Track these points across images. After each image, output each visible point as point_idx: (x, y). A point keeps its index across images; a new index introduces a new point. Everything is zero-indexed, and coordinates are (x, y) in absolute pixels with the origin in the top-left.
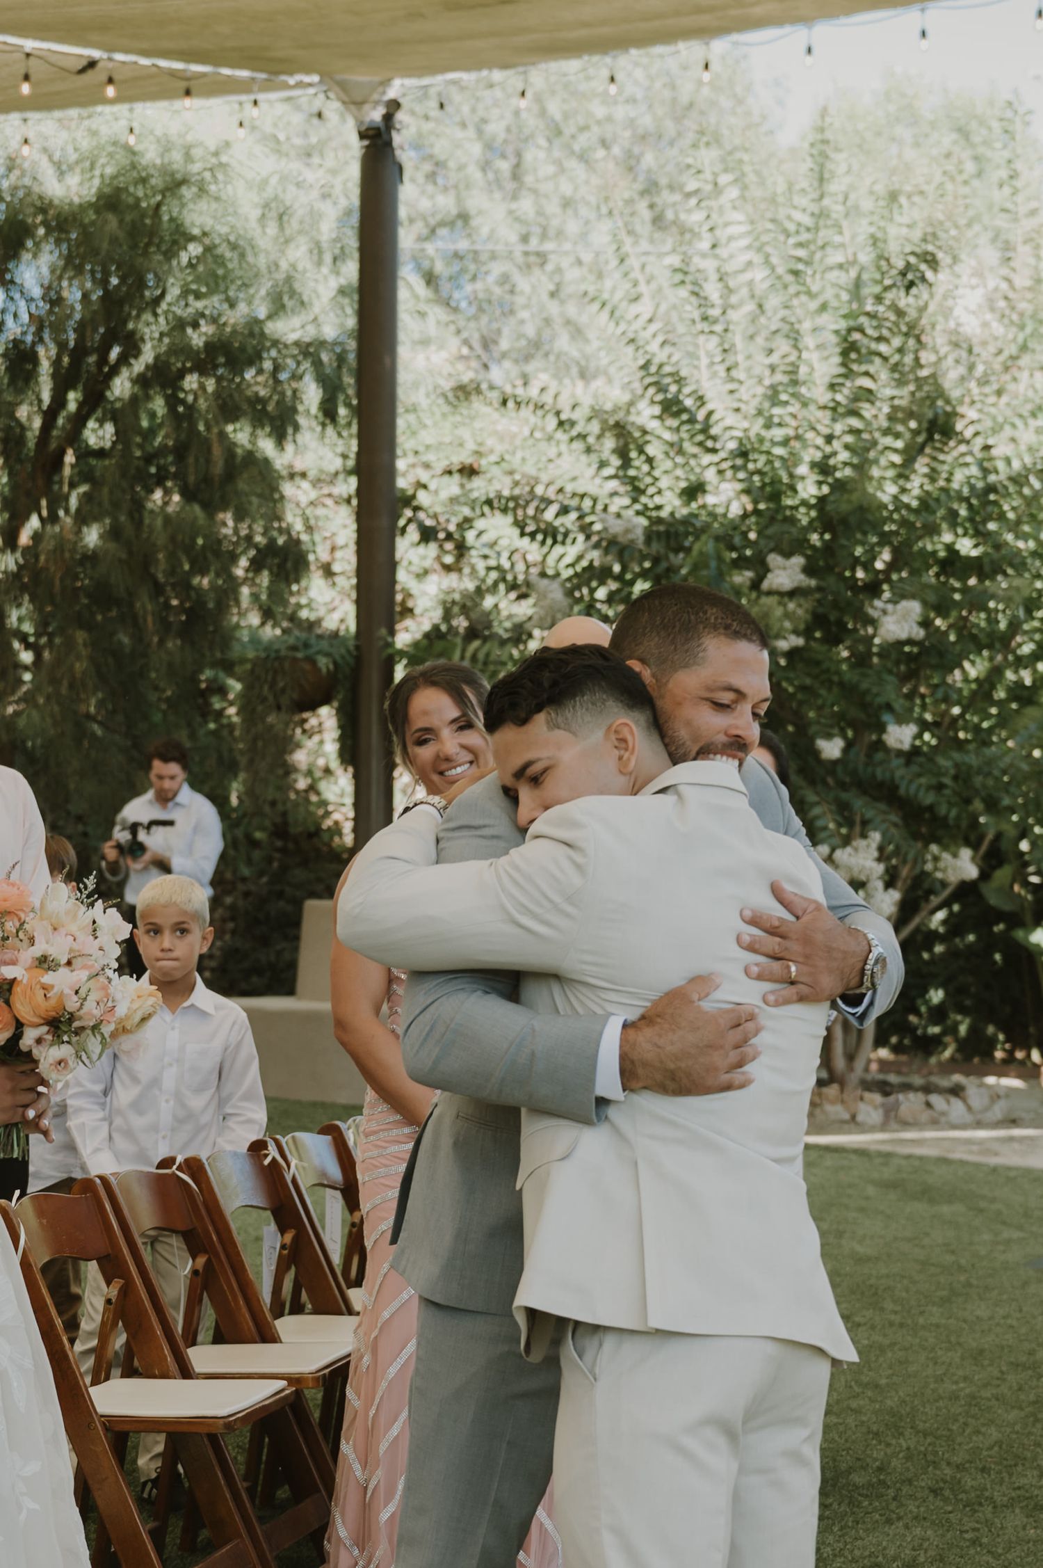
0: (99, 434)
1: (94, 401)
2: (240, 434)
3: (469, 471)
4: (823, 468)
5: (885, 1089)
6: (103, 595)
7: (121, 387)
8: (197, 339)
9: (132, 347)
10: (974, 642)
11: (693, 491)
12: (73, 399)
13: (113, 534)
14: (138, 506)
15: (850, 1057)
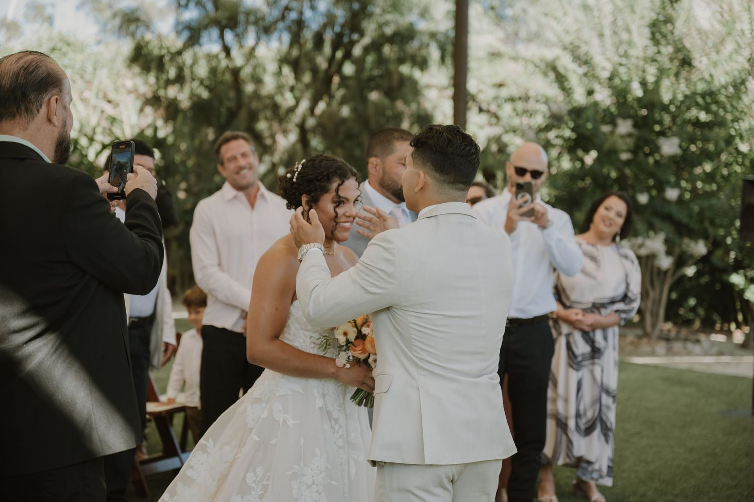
0: (348, 69)
1: (348, 56)
2: (405, 69)
3: (500, 85)
4: (643, 83)
5: (668, 340)
6: (350, 136)
7: (357, 51)
8: (389, 31)
9: (362, 34)
10: (707, 155)
11: (590, 93)
12: (339, 54)
13: (354, 110)
14: (364, 100)
15: (654, 325)
